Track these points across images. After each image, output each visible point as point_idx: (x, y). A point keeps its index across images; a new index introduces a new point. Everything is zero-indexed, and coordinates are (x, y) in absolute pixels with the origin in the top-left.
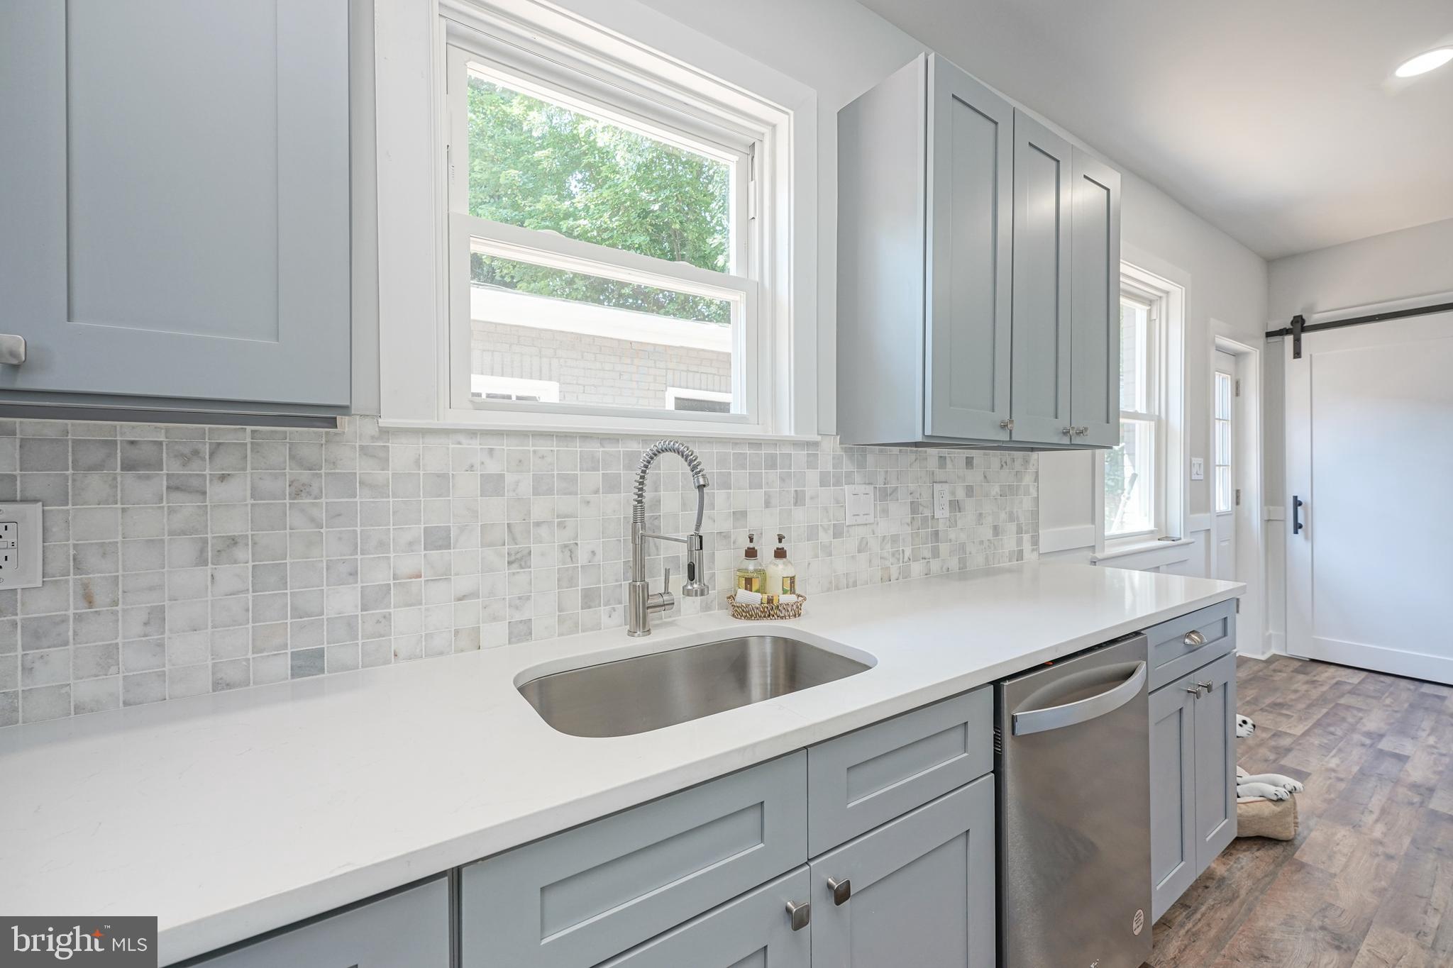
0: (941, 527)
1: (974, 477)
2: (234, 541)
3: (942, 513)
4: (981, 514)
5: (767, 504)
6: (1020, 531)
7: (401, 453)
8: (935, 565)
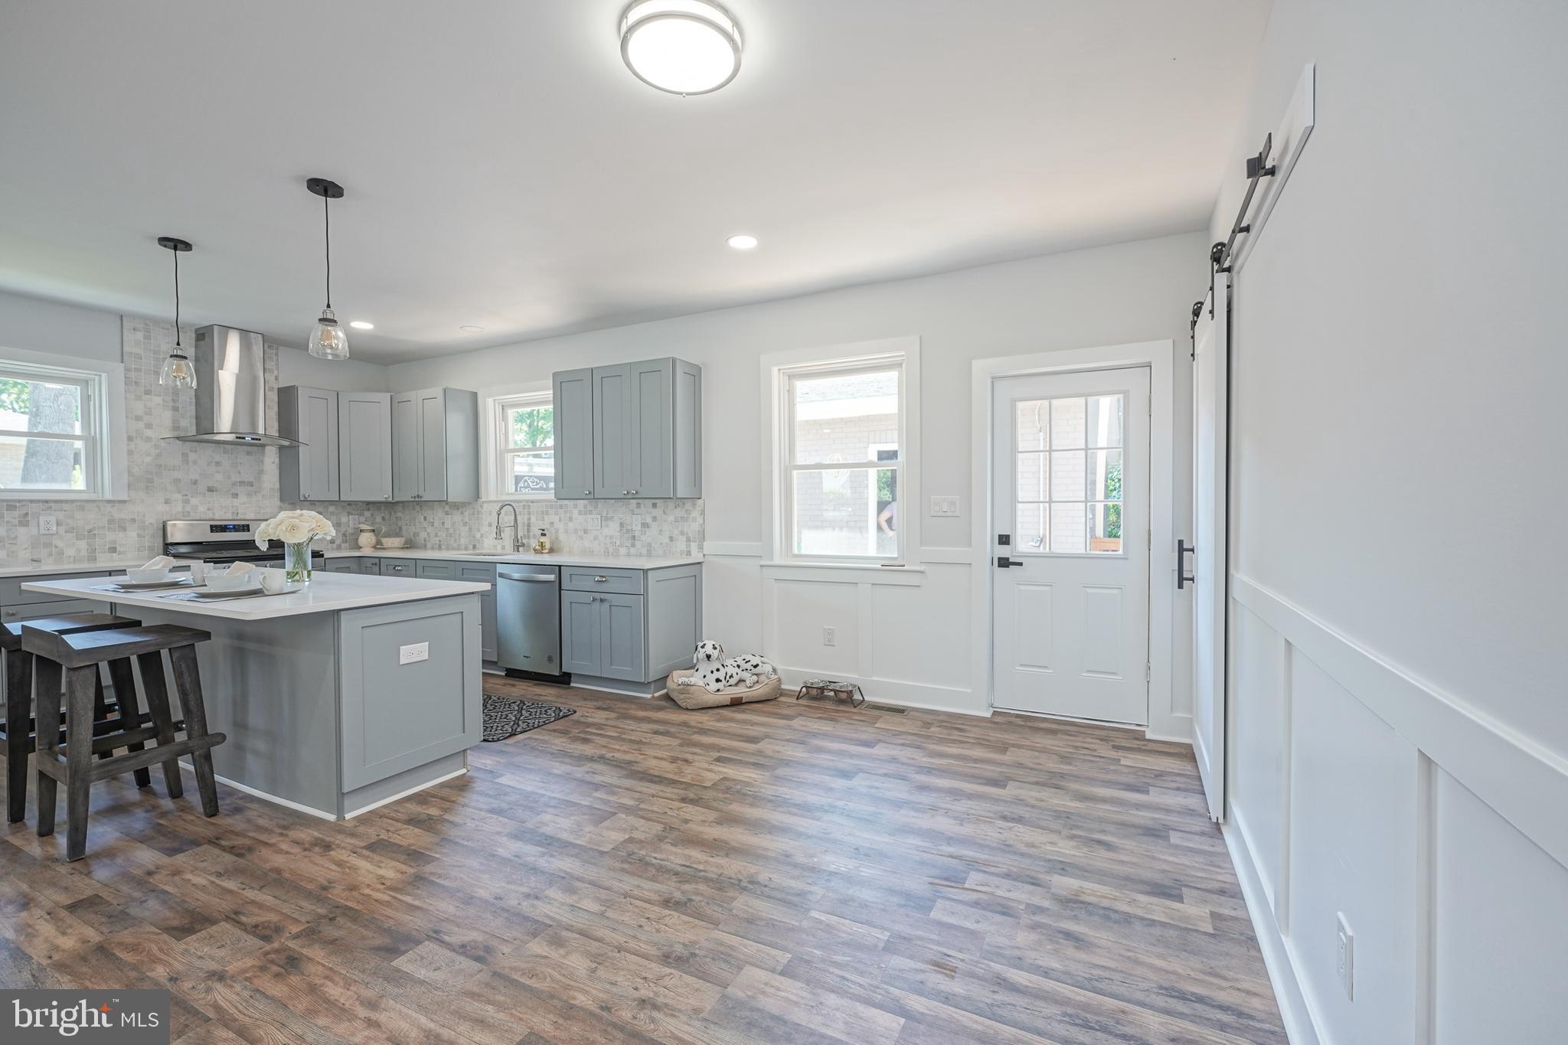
0: (637, 534)
1: (658, 512)
2: (466, 523)
3: (637, 528)
4: (661, 530)
5: (560, 520)
6: (688, 540)
7: (485, 505)
8: (633, 551)
